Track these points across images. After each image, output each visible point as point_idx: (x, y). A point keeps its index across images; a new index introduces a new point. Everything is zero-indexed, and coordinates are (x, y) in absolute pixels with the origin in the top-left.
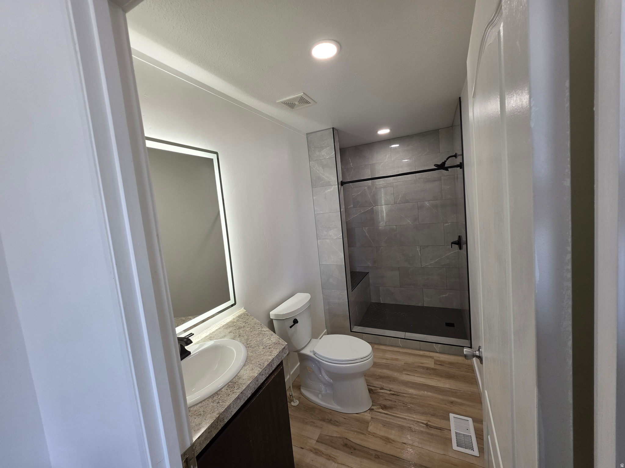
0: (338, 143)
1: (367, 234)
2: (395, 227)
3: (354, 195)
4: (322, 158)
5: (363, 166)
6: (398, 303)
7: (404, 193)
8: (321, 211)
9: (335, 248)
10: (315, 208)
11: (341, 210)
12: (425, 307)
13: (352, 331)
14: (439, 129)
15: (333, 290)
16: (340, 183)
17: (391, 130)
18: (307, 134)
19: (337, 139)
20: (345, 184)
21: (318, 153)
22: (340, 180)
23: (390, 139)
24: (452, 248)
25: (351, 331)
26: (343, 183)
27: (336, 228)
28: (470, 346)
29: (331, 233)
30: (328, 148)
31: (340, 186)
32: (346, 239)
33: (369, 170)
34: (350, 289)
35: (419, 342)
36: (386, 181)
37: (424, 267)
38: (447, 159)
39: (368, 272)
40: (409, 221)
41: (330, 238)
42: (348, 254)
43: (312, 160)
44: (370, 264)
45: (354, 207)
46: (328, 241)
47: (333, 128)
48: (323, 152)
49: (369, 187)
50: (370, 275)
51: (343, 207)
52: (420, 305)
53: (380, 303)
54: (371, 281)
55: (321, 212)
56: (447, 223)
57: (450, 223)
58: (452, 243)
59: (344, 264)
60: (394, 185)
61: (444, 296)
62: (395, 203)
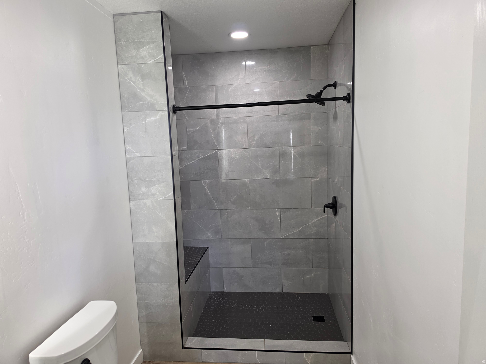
0: (170, 39)
1: (207, 191)
2: (247, 181)
3: (189, 131)
4: (141, 62)
5: (204, 87)
6: (249, 291)
7: (261, 133)
8: (137, 153)
9: (160, 214)
10: (128, 147)
11: (173, 153)
12: (284, 293)
13: (185, 347)
14: (311, 46)
15: (155, 284)
16: (171, 108)
17: (250, 34)
18: (114, 15)
19: (167, 34)
20: (179, 110)
21: (133, 52)
22: (172, 103)
23: (245, 51)
24: (324, 212)
25: (183, 348)
26: (177, 109)
27: (163, 182)
28: (349, 351)
29: (154, 190)
30: (152, 46)
31: (171, 113)
32: (179, 200)
33: (214, 94)
34: (183, 280)
35: (284, 353)
36: (237, 114)
37: (285, 238)
38: (324, 89)
39: (207, 247)
40: (267, 174)
41: (152, 199)
42: (181, 225)
43: (123, 63)
44: (210, 235)
45: (190, 148)
46: (148, 203)
47: (162, 12)
48: (144, 52)
49: (213, 121)
50: (210, 251)
51: (175, 148)
52: (277, 291)
53: (223, 292)
54: (211, 261)
55: (138, 155)
56: (315, 177)
57: (319, 179)
58: (325, 206)
59: (175, 241)
60: (248, 120)
61: (309, 276)
62: (249, 146)
